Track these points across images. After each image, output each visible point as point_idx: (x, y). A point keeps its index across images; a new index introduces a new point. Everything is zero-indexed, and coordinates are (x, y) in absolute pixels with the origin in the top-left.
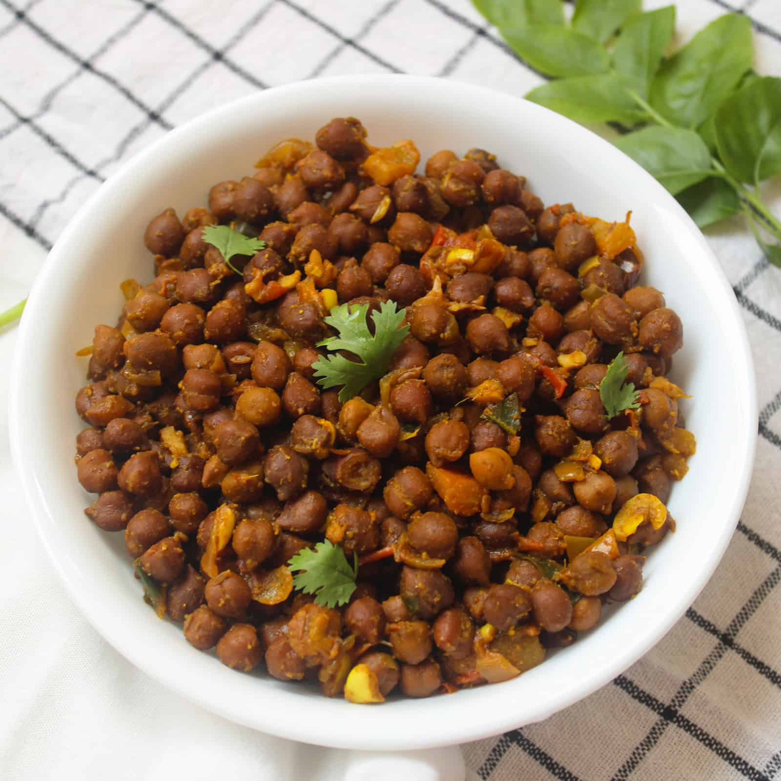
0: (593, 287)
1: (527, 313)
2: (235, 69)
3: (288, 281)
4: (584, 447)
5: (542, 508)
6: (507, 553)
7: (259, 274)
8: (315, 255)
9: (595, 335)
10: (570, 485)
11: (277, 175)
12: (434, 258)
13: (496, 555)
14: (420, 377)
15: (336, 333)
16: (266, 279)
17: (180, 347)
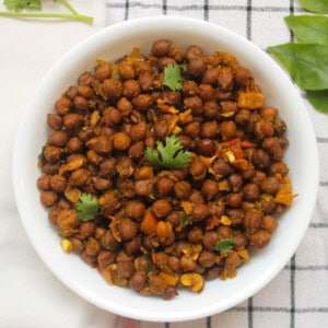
0: (259, 205)
1: (231, 192)
2: (249, 19)
3: (173, 110)
4: (200, 248)
5: (169, 250)
6: (145, 252)
7: (166, 100)
8: (189, 111)
9: (243, 219)
10: (183, 254)
11: (217, 62)
12: (224, 148)
13: (142, 249)
14: (175, 182)
15: (165, 145)
16: (166, 104)
17: (122, 96)
